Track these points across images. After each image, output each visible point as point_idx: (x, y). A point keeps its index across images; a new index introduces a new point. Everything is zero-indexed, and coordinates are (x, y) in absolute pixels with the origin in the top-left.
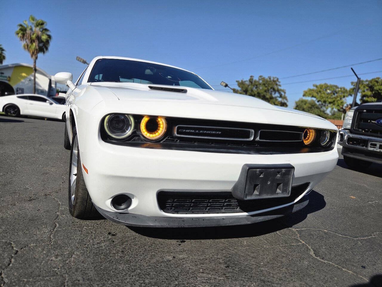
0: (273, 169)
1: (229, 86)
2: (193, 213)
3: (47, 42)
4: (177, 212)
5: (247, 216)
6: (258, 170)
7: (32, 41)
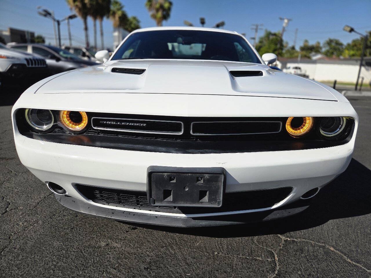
0: (190, 174)
1: (355, 30)
2: (124, 206)
3: (169, 9)
4: (108, 203)
5: (185, 217)
6: (166, 174)
7: (157, 10)
